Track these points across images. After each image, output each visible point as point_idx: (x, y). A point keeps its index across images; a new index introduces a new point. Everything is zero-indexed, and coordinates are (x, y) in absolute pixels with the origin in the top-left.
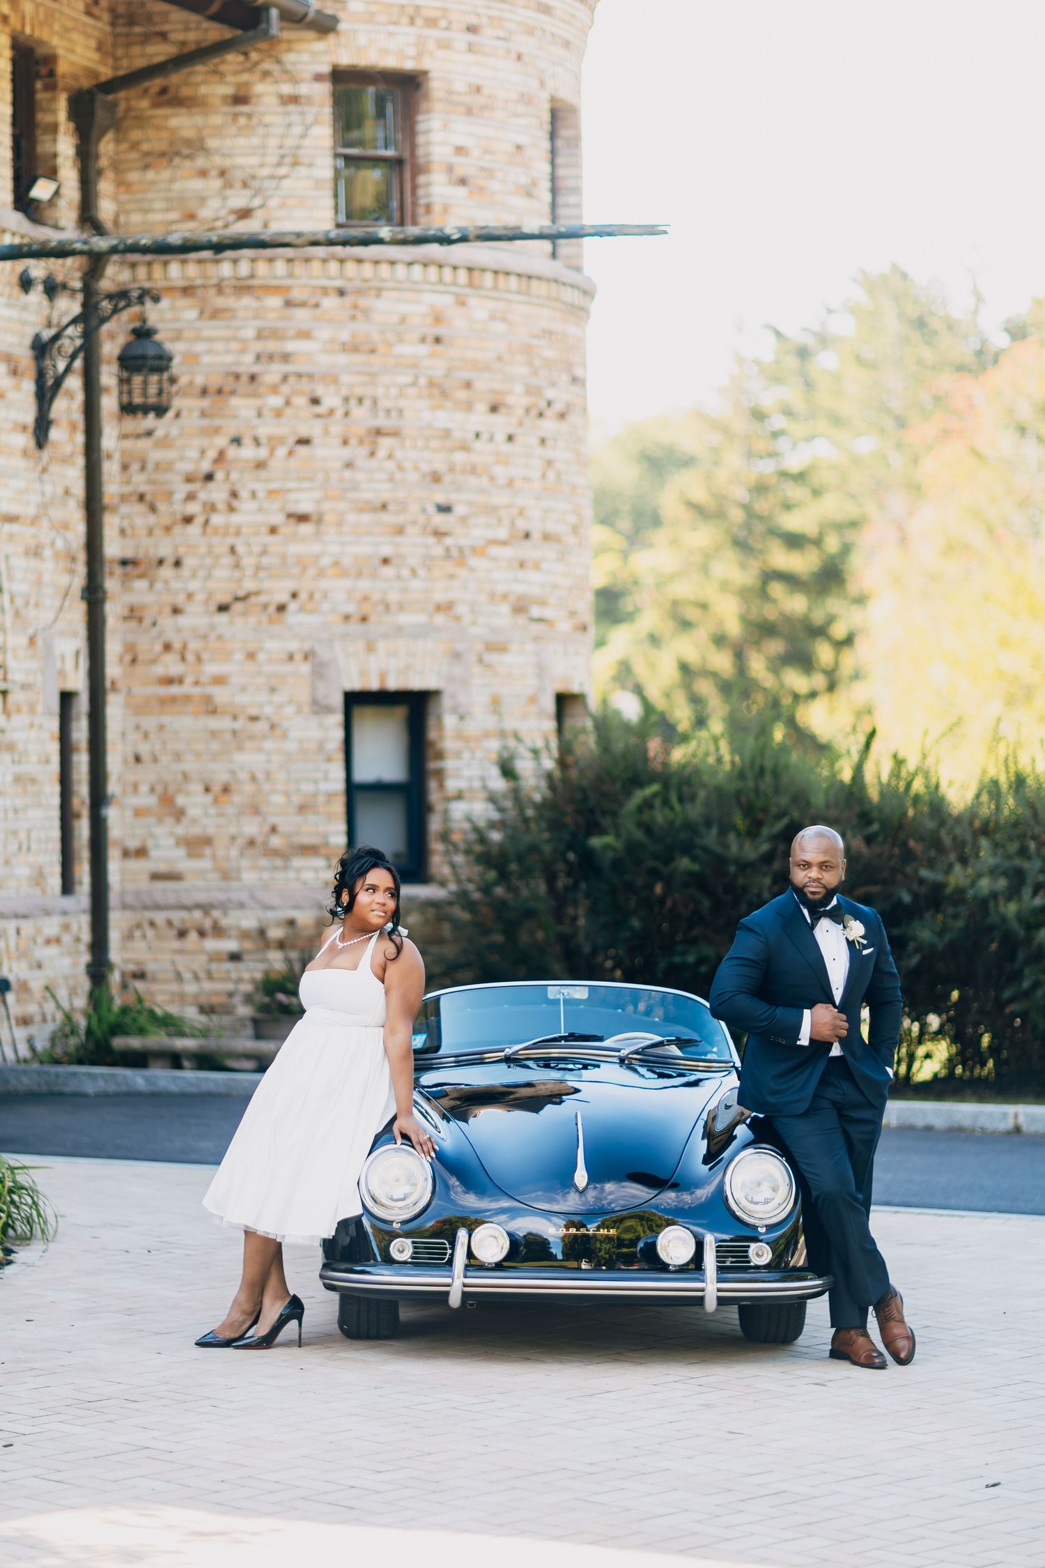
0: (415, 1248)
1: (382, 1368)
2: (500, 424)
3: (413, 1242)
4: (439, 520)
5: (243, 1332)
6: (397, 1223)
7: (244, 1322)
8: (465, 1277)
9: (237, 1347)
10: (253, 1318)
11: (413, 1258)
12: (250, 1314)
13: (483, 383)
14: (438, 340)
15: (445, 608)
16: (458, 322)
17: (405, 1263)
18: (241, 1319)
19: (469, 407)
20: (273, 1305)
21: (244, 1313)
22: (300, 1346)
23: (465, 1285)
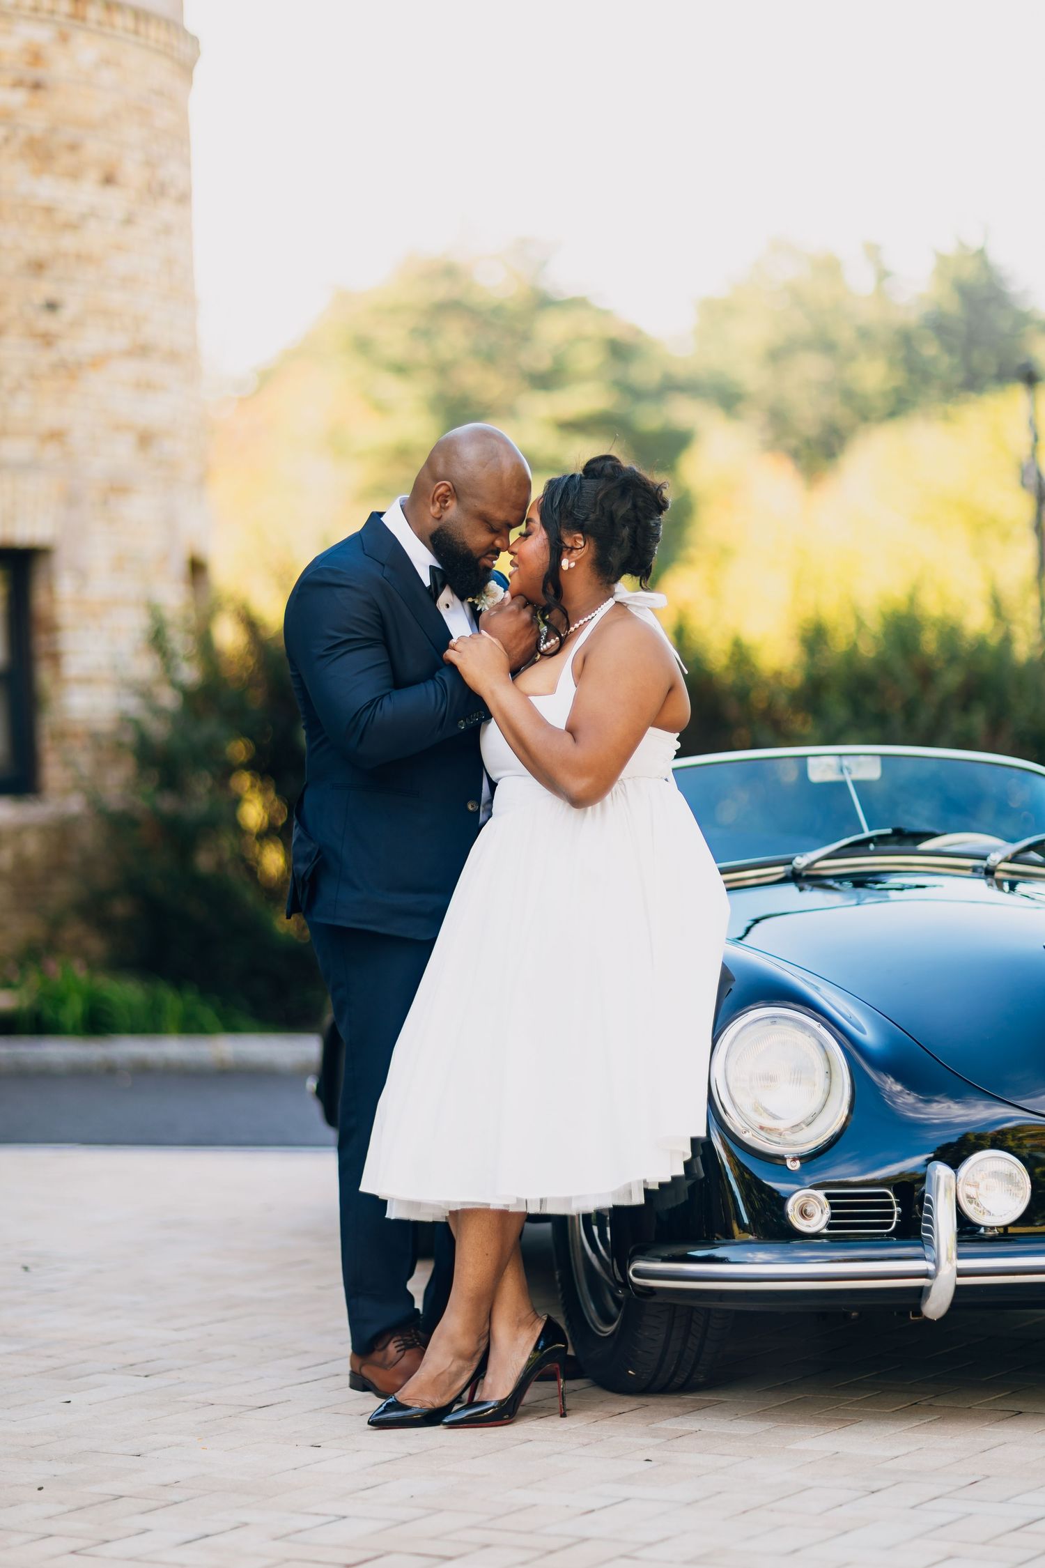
0: (833, 1206)
1: (792, 1447)
2: (115, 202)
3: (828, 1196)
4: (46, 322)
5: (458, 1393)
6: (794, 1160)
7: (458, 1374)
8: (960, 1256)
9: (454, 1425)
10: (475, 1364)
11: (830, 1226)
12: (470, 1358)
13: (94, 148)
14: (37, 86)
15: (56, 436)
16: (60, 67)
17: (817, 1236)
18: (454, 1368)
19: (75, 175)
20: (515, 1338)
21: (460, 1355)
22: (563, 1415)
23: (961, 1273)
